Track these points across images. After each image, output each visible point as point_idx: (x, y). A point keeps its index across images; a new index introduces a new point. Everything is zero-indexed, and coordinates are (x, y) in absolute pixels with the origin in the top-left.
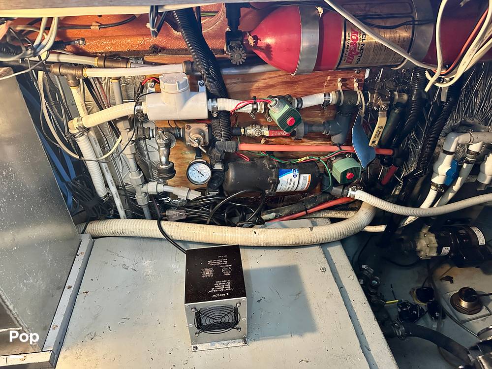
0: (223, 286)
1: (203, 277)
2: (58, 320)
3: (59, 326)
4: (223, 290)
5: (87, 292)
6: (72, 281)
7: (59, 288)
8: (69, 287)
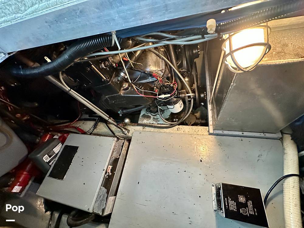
0: (233, 206)
1: (239, 196)
2: (226, 132)
3: (224, 133)
4: (230, 205)
5: (242, 140)
6: (246, 134)
7: (242, 129)
8: (243, 133)
